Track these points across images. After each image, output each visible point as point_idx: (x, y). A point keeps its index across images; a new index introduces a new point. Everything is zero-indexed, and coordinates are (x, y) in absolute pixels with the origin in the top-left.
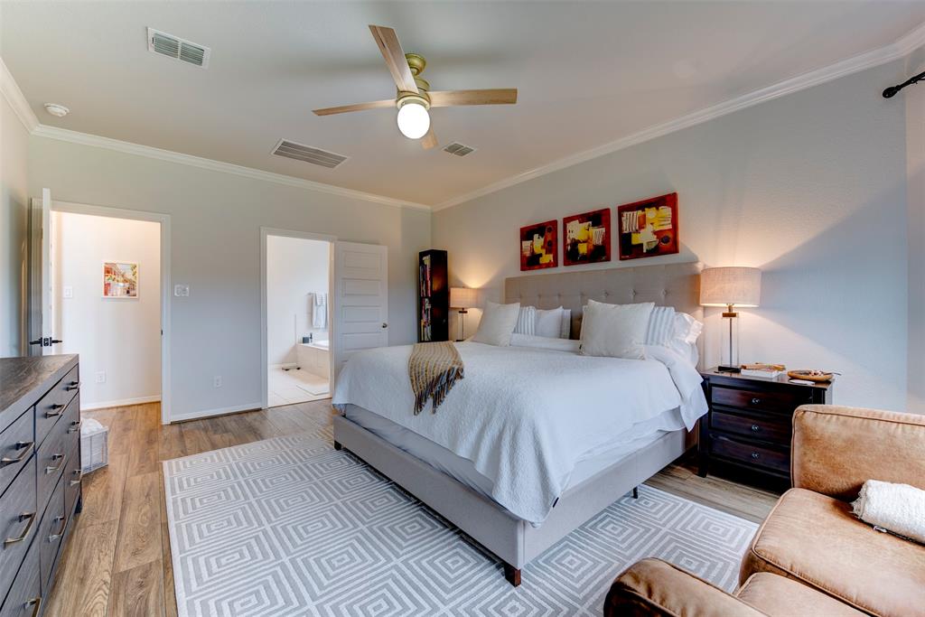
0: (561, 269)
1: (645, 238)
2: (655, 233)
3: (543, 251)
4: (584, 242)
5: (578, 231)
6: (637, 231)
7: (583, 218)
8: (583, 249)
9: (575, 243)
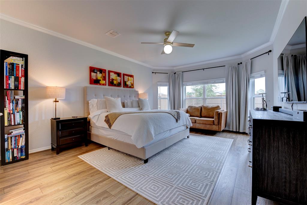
0: (107, 86)
1: (129, 83)
2: (131, 83)
3: (101, 79)
4: (116, 80)
5: (113, 76)
6: (127, 81)
7: (115, 73)
8: (115, 82)
9: (113, 80)
